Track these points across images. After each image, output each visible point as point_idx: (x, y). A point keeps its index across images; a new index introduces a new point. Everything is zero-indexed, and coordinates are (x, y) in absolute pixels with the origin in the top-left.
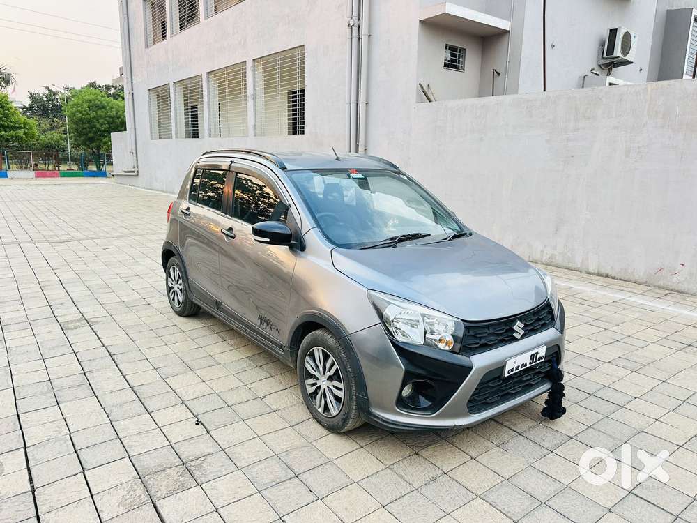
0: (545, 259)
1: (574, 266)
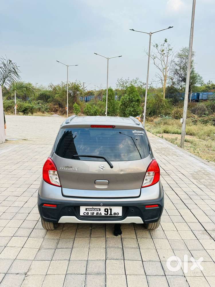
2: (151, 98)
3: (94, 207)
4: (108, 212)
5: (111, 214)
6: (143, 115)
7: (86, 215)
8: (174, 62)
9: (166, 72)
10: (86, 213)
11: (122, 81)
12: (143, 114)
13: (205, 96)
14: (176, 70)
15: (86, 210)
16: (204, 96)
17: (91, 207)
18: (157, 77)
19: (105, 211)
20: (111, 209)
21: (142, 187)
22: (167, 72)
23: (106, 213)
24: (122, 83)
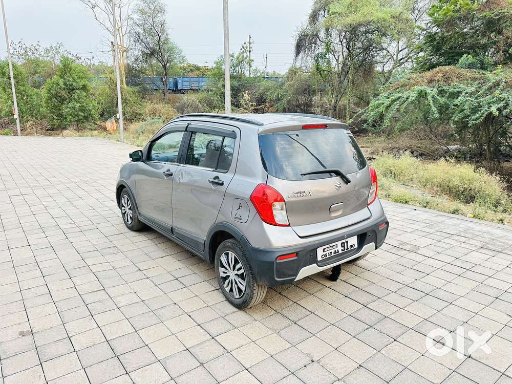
2: (99, 85)
3: (331, 245)
4: (344, 247)
5: (348, 248)
6: (118, 117)
7: (324, 258)
8: (132, 19)
9: (121, 35)
10: (323, 256)
11: (24, 46)
12: (118, 115)
13: (187, 84)
14: (138, 34)
15: (324, 252)
16: (184, 83)
17: (328, 246)
18: (104, 44)
19: (342, 247)
20: (347, 242)
21: (368, 205)
22: (123, 36)
23: (343, 248)
24: (22, 52)
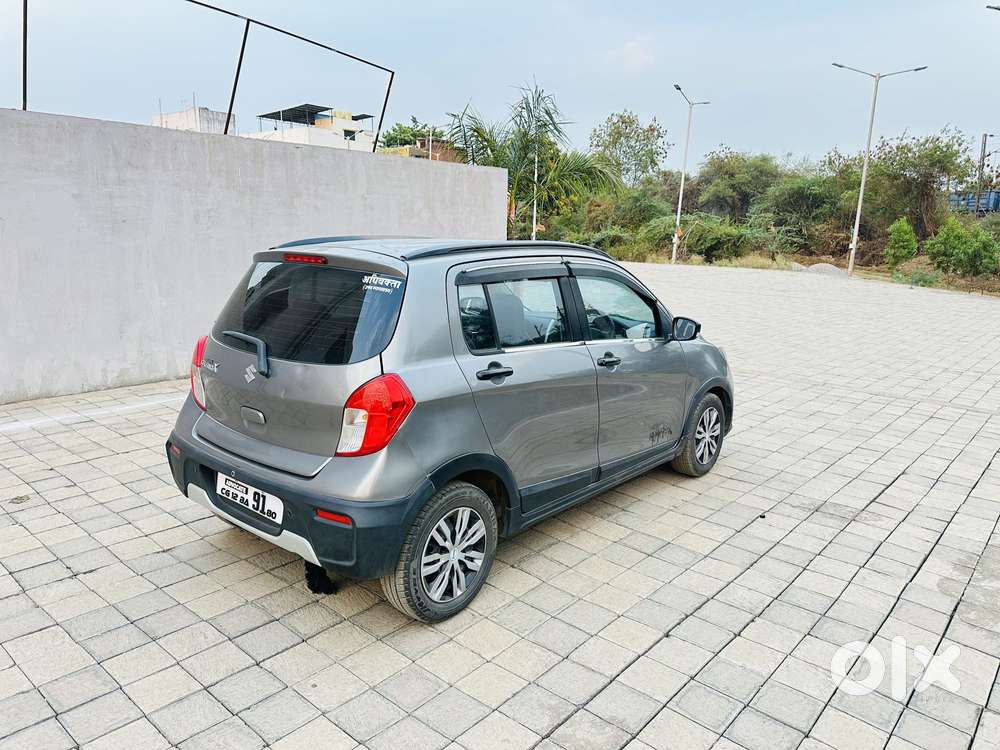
0: (111, 379)
1: (158, 376)
